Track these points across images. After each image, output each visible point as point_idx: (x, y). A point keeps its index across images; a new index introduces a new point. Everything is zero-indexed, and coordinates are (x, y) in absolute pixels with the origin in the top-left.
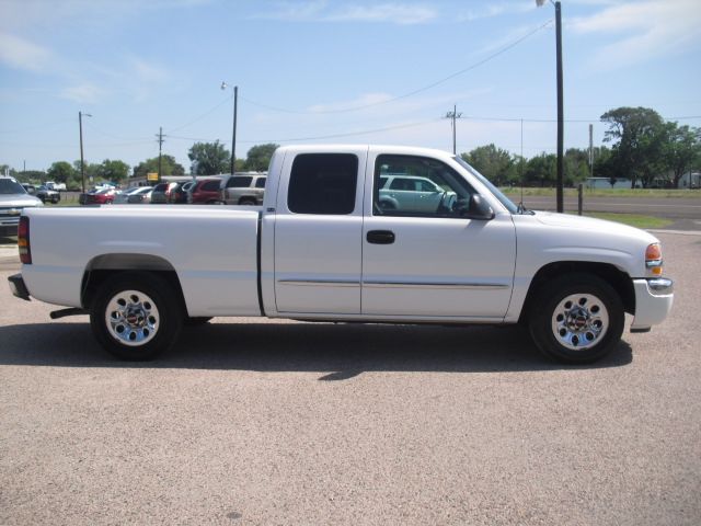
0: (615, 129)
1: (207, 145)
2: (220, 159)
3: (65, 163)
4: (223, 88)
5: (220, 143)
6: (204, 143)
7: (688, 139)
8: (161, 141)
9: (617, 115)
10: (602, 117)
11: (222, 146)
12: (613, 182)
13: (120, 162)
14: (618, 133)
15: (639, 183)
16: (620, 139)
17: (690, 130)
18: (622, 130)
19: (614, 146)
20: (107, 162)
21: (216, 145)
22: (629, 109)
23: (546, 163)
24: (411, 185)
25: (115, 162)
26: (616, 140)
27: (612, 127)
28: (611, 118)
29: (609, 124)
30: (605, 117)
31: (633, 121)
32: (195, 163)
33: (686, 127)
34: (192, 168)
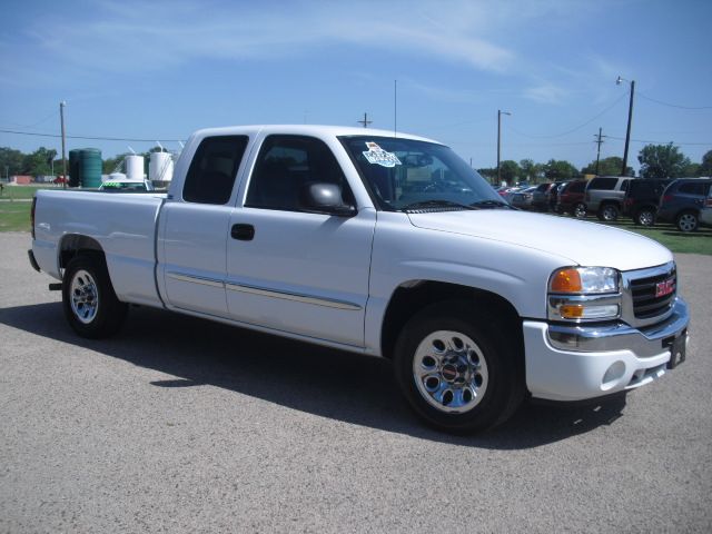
1: (659, 147)
2: (672, 163)
3: (512, 162)
4: (618, 83)
5: (674, 145)
6: (656, 145)
8: (600, 142)
11: (676, 149)
13: (565, 163)
20: (553, 162)
21: (669, 148)
25: (560, 163)
32: (644, 166)
34: (640, 172)
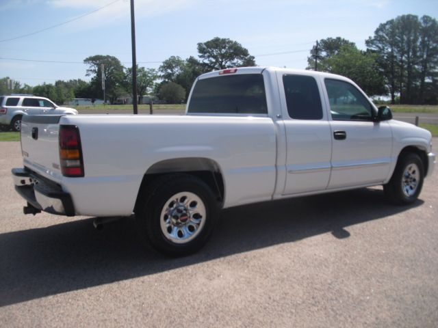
0: (93, 68)
7: (145, 75)
9: (94, 59)
10: (85, 61)
12: (93, 102)
14: (95, 71)
15: (108, 102)
16: (95, 75)
17: (146, 70)
18: (97, 69)
19: (92, 79)
22: (101, 56)
23: (46, 90)
24: (35, 103)
26: (93, 75)
27: (91, 67)
28: (90, 62)
29: (89, 65)
30: (87, 61)
31: (104, 64)
33: (143, 68)
